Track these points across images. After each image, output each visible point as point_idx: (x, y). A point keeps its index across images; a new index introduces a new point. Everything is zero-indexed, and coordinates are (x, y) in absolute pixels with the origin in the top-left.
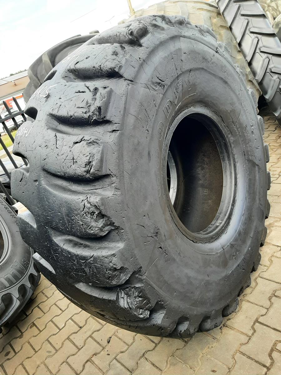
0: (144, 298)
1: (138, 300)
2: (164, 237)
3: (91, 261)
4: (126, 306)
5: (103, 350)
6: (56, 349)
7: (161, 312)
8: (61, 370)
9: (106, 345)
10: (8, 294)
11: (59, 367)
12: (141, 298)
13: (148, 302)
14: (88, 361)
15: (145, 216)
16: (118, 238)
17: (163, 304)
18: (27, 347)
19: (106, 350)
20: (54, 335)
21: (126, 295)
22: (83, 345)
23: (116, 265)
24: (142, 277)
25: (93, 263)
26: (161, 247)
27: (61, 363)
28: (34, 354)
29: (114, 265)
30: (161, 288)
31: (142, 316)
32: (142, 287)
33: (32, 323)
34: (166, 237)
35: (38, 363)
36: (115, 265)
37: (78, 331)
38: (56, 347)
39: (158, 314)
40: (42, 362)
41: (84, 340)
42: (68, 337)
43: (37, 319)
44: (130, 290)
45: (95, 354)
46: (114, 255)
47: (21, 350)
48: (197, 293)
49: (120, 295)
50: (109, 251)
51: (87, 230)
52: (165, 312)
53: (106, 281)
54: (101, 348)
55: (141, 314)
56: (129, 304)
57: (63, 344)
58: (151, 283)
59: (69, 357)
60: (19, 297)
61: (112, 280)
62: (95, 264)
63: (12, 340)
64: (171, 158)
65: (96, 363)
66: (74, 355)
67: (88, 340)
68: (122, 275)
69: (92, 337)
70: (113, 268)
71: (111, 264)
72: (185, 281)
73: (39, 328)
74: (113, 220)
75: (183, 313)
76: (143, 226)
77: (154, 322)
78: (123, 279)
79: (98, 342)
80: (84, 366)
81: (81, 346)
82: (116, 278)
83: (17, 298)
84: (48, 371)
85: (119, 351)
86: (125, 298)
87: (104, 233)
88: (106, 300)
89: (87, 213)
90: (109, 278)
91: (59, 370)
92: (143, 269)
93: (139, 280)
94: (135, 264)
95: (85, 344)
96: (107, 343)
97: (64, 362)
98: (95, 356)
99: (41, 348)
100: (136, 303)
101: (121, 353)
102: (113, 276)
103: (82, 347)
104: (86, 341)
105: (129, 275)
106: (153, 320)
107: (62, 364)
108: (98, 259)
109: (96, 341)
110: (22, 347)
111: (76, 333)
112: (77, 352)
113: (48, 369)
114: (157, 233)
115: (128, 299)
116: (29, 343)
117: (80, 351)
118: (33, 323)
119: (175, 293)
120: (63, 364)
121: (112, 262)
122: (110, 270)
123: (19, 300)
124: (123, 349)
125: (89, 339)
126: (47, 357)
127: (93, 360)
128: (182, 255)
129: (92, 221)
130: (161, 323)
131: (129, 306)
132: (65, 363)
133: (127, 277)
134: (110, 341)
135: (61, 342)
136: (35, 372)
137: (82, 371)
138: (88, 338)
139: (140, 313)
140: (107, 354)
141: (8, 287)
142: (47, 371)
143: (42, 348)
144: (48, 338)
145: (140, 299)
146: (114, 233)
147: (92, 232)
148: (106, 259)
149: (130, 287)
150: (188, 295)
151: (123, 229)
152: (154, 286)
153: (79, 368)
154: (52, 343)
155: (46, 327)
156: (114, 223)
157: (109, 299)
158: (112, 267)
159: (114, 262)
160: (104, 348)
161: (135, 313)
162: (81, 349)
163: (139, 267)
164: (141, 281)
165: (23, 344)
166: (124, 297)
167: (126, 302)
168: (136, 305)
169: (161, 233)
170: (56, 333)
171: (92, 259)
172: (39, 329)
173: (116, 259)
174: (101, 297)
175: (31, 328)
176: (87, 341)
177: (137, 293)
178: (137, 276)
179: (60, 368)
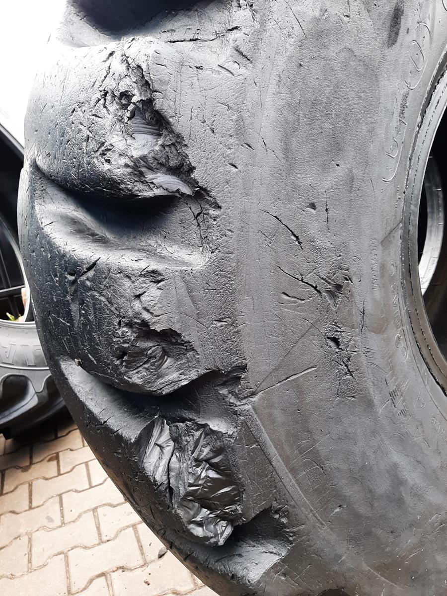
0: (227, 475)
1: (203, 475)
2: (360, 318)
3: (88, 279)
4: (160, 476)
5: (142, 566)
6: (63, 520)
7: (271, 547)
8: (48, 566)
9: (153, 559)
10: (23, 378)
11: (49, 558)
12: (218, 473)
13: (235, 496)
14: (103, 574)
15: (313, 206)
16: (194, 234)
17: (284, 526)
18: (24, 490)
19: (148, 570)
20: (76, 491)
21: (172, 443)
22: (112, 536)
23: (152, 313)
24: (238, 403)
25: (90, 289)
26: (335, 340)
27: (56, 552)
28: (26, 511)
29: (145, 309)
30: (293, 471)
31: (199, 532)
32: (231, 436)
33: (55, 453)
34: (366, 319)
35: (22, 530)
36: (148, 311)
37: (118, 505)
38: (65, 517)
39: (262, 549)
40: (29, 531)
41: (118, 528)
42: (96, 508)
43: (67, 449)
44: (188, 432)
45: (123, 569)
46: (155, 276)
47: (11, 492)
48: (409, 540)
49: (156, 432)
50: (145, 259)
51: (95, 160)
52: (284, 553)
53: (112, 361)
54: (141, 562)
55: (200, 524)
56: (172, 474)
57: (80, 516)
58: (265, 437)
59: (75, 547)
60: (41, 392)
61: (130, 366)
62: (96, 294)
63: (10, 468)
64: (438, 206)
65: (115, 587)
66: (86, 548)
67: (126, 530)
68: (169, 362)
69: (136, 528)
70: (140, 321)
71: (137, 305)
72: (382, 486)
73: (61, 468)
74: (193, 155)
75: (344, 582)
76: (297, 237)
77: (239, 567)
78: (167, 378)
79: (142, 546)
80: (91, 581)
81: (108, 538)
82: (146, 366)
83: (36, 393)
84: (27, 556)
85: (172, 587)
86: (168, 450)
87: (146, 188)
88: (112, 432)
89: (109, 97)
90: (125, 354)
91: (45, 565)
92: (250, 379)
93: (227, 410)
94: (225, 346)
95: (116, 536)
96: (157, 557)
97: (63, 553)
98: (121, 570)
99: (42, 505)
100: (191, 481)
101: (174, 593)
102: (136, 353)
103: (108, 541)
104: (120, 532)
105: (193, 375)
106: (239, 560)
107: (56, 555)
108: (106, 278)
109: (139, 541)
110: (15, 488)
111: (114, 506)
112: (93, 546)
113: (30, 551)
114: (339, 287)
115: (174, 459)
116: (30, 485)
117: (100, 547)
118: (57, 454)
119: (338, 510)
120: (58, 556)
121: (143, 298)
122: (130, 325)
123: (38, 396)
124: (181, 586)
125: (129, 529)
126: (40, 528)
127: (112, 578)
128: (399, 401)
129: (118, 127)
130: (259, 582)
131: (169, 478)
132: (62, 556)
133: (183, 377)
134: (163, 555)
135: (80, 511)
136: (7, 546)
137: (81, 591)
138: (128, 527)
139: (198, 519)
140: (144, 579)
141: (29, 366)
142: (26, 554)
143: (44, 506)
144: (63, 493)
145: (212, 474)
146: (186, 212)
147: (107, 166)
148: (127, 283)
149: (190, 420)
150: (379, 532)
151: (220, 207)
152: (272, 450)
153: (79, 582)
154: (64, 506)
155: (71, 470)
156: (192, 169)
157: (120, 432)
158: (137, 315)
159: (148, 299)
160: (145, 564)
161: (179, 511)
162: (105, 542)
163: (236, 361)
164: (230, 414)
165: (21, 484)
166: (164, 445)
167: (164, 462)
168: (190, 485)
169: (352, 295)
170: (81, 490)
171: (91, 274)
172: (59, 470)
173: (159, 293)
174: (103, 418)
175: (49, 461)
176: (123, 532)
177: (206, 450)
178: (224, 391)
179: (49, 560)
